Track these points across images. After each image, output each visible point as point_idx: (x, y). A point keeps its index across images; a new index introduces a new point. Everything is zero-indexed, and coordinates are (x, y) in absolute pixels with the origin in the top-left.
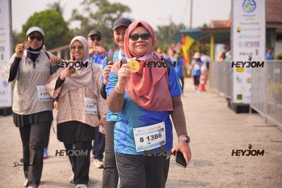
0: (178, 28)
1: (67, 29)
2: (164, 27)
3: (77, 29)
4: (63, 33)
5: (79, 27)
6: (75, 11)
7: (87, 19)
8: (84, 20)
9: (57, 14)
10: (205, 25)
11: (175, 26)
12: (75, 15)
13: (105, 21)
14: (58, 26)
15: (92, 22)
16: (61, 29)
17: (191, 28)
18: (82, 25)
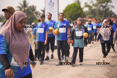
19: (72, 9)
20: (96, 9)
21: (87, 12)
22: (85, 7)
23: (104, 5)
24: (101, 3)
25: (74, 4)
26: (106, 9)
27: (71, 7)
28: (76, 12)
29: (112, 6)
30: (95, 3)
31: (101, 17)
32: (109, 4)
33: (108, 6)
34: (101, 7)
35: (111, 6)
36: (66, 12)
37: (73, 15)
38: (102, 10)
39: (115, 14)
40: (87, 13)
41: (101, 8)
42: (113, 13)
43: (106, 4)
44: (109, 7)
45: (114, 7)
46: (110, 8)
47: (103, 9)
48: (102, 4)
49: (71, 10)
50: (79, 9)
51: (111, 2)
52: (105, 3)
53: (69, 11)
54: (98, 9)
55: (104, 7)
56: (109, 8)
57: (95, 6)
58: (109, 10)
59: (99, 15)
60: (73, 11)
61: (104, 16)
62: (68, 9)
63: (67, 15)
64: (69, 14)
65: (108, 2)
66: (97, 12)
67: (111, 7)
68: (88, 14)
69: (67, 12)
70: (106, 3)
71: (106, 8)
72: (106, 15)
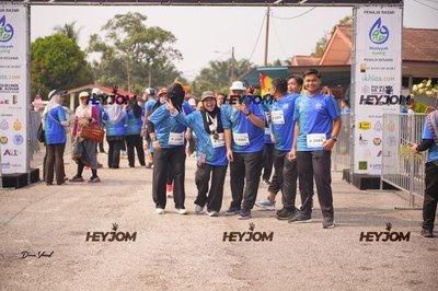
1: (84, 63)
2: (219, 64)
3: (96, 64)
4: (78, 69)
5: (99, 61)
6: (94, 37)
7: (111, 50)
8: (108, 51)
9: (70, 40)
12: (94, 42)
13: (137, 52)
14: (72, 58)
15: (119, 54)
16: (76, 63)
18: (104, 57)
19: (51, 54)
20: (127, 58)
21: (98, 68)
22: (90, 50)
23: (151, 46)
24: (144, 41)
25: (57, 38)
26: (157, 62)
27: (45, 47)
28: (63, 63)
29: (175, 51)
30: (122, 41)
31: (141, 83)
32: (166, 45)
33: (163, 52)
34: (141, 53)
35: (171, 52)
37: (55, 74)
38: (144, 61)
39: (182, 76)
40: (96, 70)
41: (143, 57)
42: (177, 74)
43: (158, 46)
44: (168, 56)
45: (180, 55)
47: (148, 60)
48: (146, 44)
49: (47, 56)
50: (73, 55)
51: (173, 39)
52: (153, 42)
53: (39, 61)
54: (134, 58)
55: (152, 54)
56: (165, 58)
57: (124, 49)
59: (135, 78)
60: (54, 59)
61: (152, 80)
62: (36, 53)
64: (39, 69)
65: (164, 39)
66: (129, 68)
67: (171, 55)
68: (99, 74)
70: (157, 41)
71: (157, 57)
72: (156, 80)
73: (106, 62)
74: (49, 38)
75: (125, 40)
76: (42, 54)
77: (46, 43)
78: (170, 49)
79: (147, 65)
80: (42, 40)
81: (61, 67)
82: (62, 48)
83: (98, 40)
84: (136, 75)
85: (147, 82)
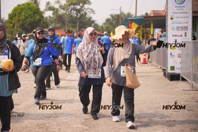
0: (126, 16)
1: (42, 17)
2: (116, 16)
3: (50, 17)
4: (40, 20)
5: (52, 16)
6: (48, 3)
7: (57, 9)
8: (55, 10)
9: (35, 5)
10: (147, 14)
11: (124, 15)
12: (48, 6)
13: (71, 11)
14: (36, 15)
15: (61, 12)
16: (38, 17)
17: (136, 16)
18: (53, 14)
19: (25, 13)
20: (66, 14)
21: (51, 19)
22: (46, 10)
23: (78, 7)
24: (74, 4)
25: (28, 4)
26: (82, 15)
27: (22, 9)
28: (31, 17)
29: (91, 9)
30: (63, 5)
31: (73, 27)
32: (86, 6)
33: (85, 10)
34: (73, 11)
35: (89, 10)
36: (13, 18)
37: (27, 23)
38: (75, 15)
40: (49, 20)
41: (74, 13)
42: (93, 22)
43: (82, 7)
44: (87, 12)
45: (94, 11)
46: (88, 14)
47: (77, 15)
48: (76, 6)
49: (23, 14)
50: (36, 13)
51: (89, 3)
52: (79, 5)
53: (19, 16)
54: (69, 14)
55: (79, 11)
56: (86, 14)
57: (64, 9)
58: (87, 16)
59: (70, 25)
60: (27, 16)
61: (79, 25)
62: (17, 13)
63: (15, 23)
64: (19, 21)
65: (84, 3)
66: (66, 19)
67: (89, 12)
68: (52, 22)
69: (16, 18)
70: (81, 5)
71: (81, 13)
72: (81, 25)
73: (55, 16)
74: (24, 5)
75: (65, 4)
76: (20, 13)
77: (23, 7)
78: (88, 8)
79: (76, 18)
80: (20, 5)
81: (30, 19)
82: (30, 9)
83: (50, 5)
84: (70, 22)
85: (77, 26)
